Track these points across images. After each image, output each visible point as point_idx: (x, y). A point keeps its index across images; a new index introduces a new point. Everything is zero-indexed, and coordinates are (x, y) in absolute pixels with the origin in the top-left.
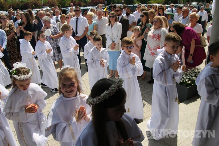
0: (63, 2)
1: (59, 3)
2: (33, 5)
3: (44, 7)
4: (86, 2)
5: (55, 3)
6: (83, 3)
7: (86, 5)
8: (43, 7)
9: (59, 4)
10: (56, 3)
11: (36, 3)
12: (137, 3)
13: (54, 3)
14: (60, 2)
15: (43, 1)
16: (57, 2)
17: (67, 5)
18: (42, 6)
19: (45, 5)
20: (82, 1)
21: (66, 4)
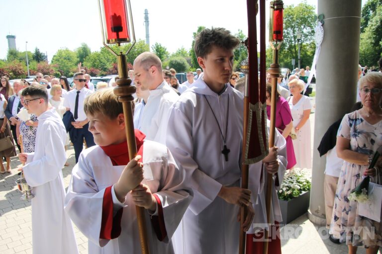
0: (65, 69)
1: (57, 70)
2: (11, 74)
3: (31, 76)
4: (106, 68)
5: (50, 70)
6: (100, 70)
7: (105, 74)
8: (29, 76)
9: (59, 71)
10: (52, 70)
11: (16, 69)
12: (192, 70)
13: (48, 69)
14: (60, 68)
15: (29, 67)
16: (54, 69)
17: (72, 73)
18: (27, 75)
19: (32, 74)
20: (97, 68)
21: (69, 72)
